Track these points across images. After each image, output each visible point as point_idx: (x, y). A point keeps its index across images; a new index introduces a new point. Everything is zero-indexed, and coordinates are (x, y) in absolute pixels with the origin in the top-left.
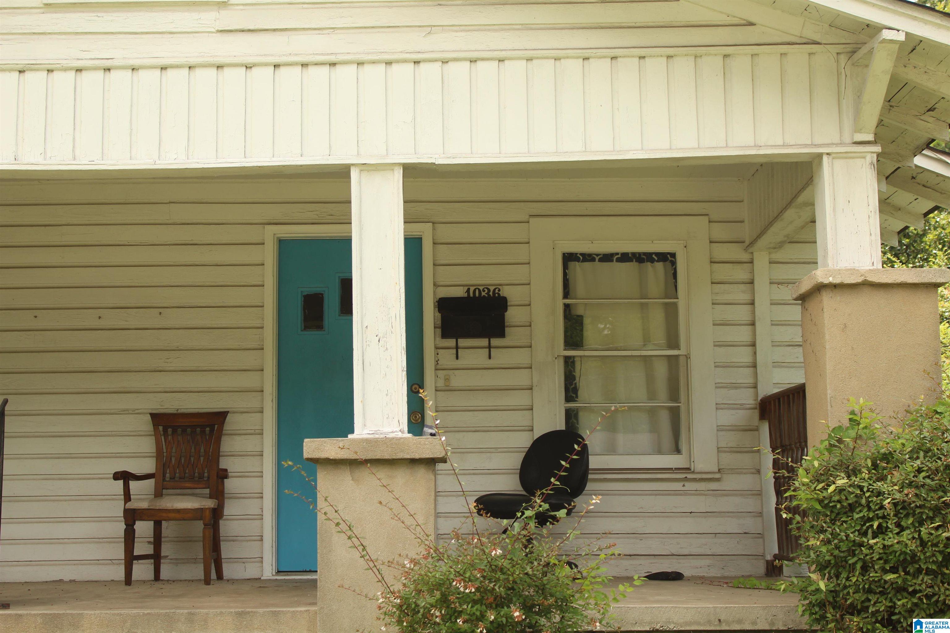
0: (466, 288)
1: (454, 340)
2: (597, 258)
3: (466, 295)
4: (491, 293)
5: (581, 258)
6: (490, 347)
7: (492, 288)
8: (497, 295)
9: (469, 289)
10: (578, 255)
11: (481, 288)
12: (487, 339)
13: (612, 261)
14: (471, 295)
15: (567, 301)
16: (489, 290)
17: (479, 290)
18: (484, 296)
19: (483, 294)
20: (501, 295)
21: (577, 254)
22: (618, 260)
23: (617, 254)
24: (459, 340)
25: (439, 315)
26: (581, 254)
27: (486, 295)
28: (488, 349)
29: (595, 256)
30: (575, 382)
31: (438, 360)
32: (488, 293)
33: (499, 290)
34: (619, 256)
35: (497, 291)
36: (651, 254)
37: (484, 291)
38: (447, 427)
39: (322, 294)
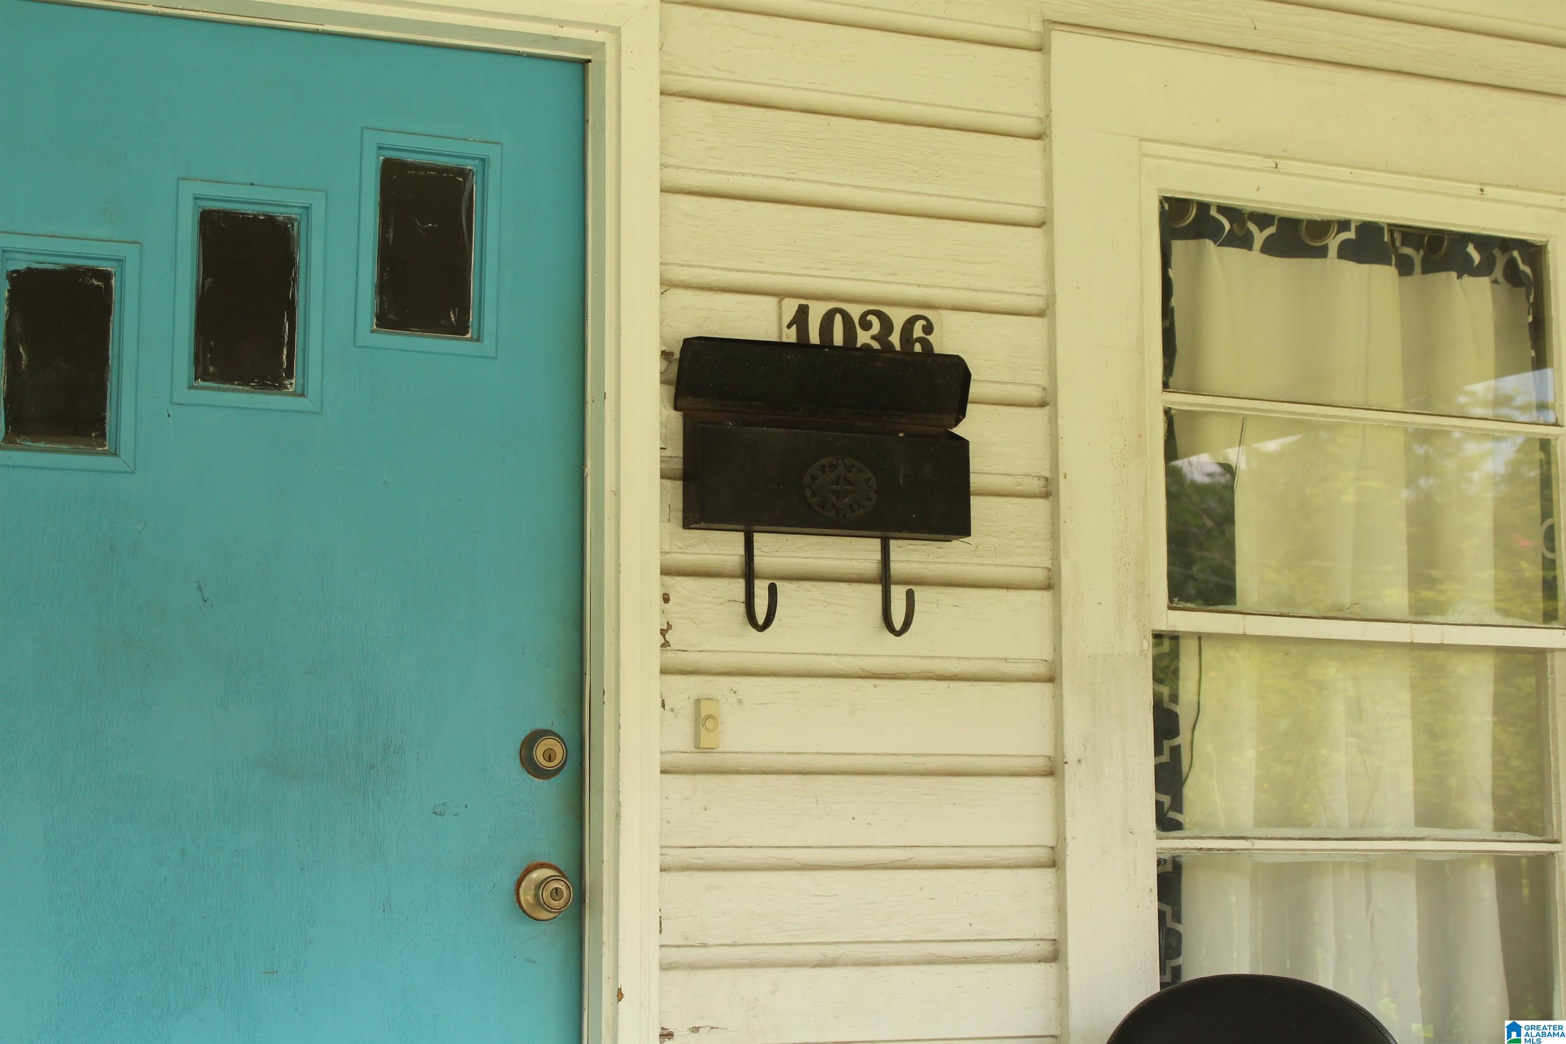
0: (790, 308)
1: (738, 538)
2: (1259, 237)
3: (791, 336)
4: (895, 339)
5: (1227, 226)
6: (885, 579)
7: (898, 317)
8: (918, 348)
9: (803, 311)
10: (1213, 213)
11: (855, 312)
12: (876, 544)
13: (1322, 252)
14: (814, 338)
15: (1179, 401)
16: (887, 324)
17: (846, 318)
18: (866, 348)
19: (863, 338)
20: (937, 350)
21: (1203, 207)
22: (1348, 252)
23: (1344, 225)
24: (760, 539)
25: (676, 418)
26: (1224, 210)
27: (876, 345)
28: (877, 590)
29: (1252, 227)
30: (1175, 742)
31: (669, 626)
32: (883, 336)
33: (928, 328)
34: (1351, 235)
35: (918, 332)
36: (1465, 238)
37: (866, 326)
38: (704, 945)
39: (105, 276)
